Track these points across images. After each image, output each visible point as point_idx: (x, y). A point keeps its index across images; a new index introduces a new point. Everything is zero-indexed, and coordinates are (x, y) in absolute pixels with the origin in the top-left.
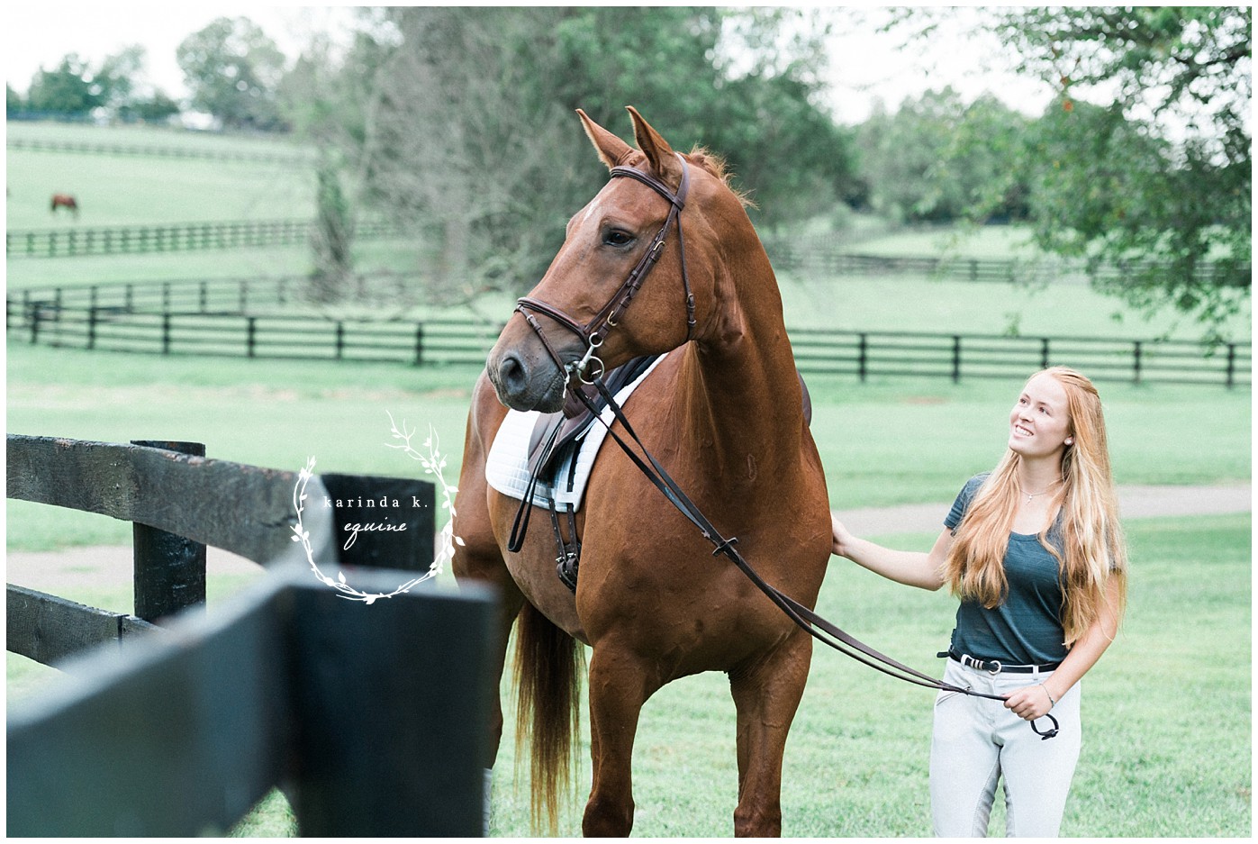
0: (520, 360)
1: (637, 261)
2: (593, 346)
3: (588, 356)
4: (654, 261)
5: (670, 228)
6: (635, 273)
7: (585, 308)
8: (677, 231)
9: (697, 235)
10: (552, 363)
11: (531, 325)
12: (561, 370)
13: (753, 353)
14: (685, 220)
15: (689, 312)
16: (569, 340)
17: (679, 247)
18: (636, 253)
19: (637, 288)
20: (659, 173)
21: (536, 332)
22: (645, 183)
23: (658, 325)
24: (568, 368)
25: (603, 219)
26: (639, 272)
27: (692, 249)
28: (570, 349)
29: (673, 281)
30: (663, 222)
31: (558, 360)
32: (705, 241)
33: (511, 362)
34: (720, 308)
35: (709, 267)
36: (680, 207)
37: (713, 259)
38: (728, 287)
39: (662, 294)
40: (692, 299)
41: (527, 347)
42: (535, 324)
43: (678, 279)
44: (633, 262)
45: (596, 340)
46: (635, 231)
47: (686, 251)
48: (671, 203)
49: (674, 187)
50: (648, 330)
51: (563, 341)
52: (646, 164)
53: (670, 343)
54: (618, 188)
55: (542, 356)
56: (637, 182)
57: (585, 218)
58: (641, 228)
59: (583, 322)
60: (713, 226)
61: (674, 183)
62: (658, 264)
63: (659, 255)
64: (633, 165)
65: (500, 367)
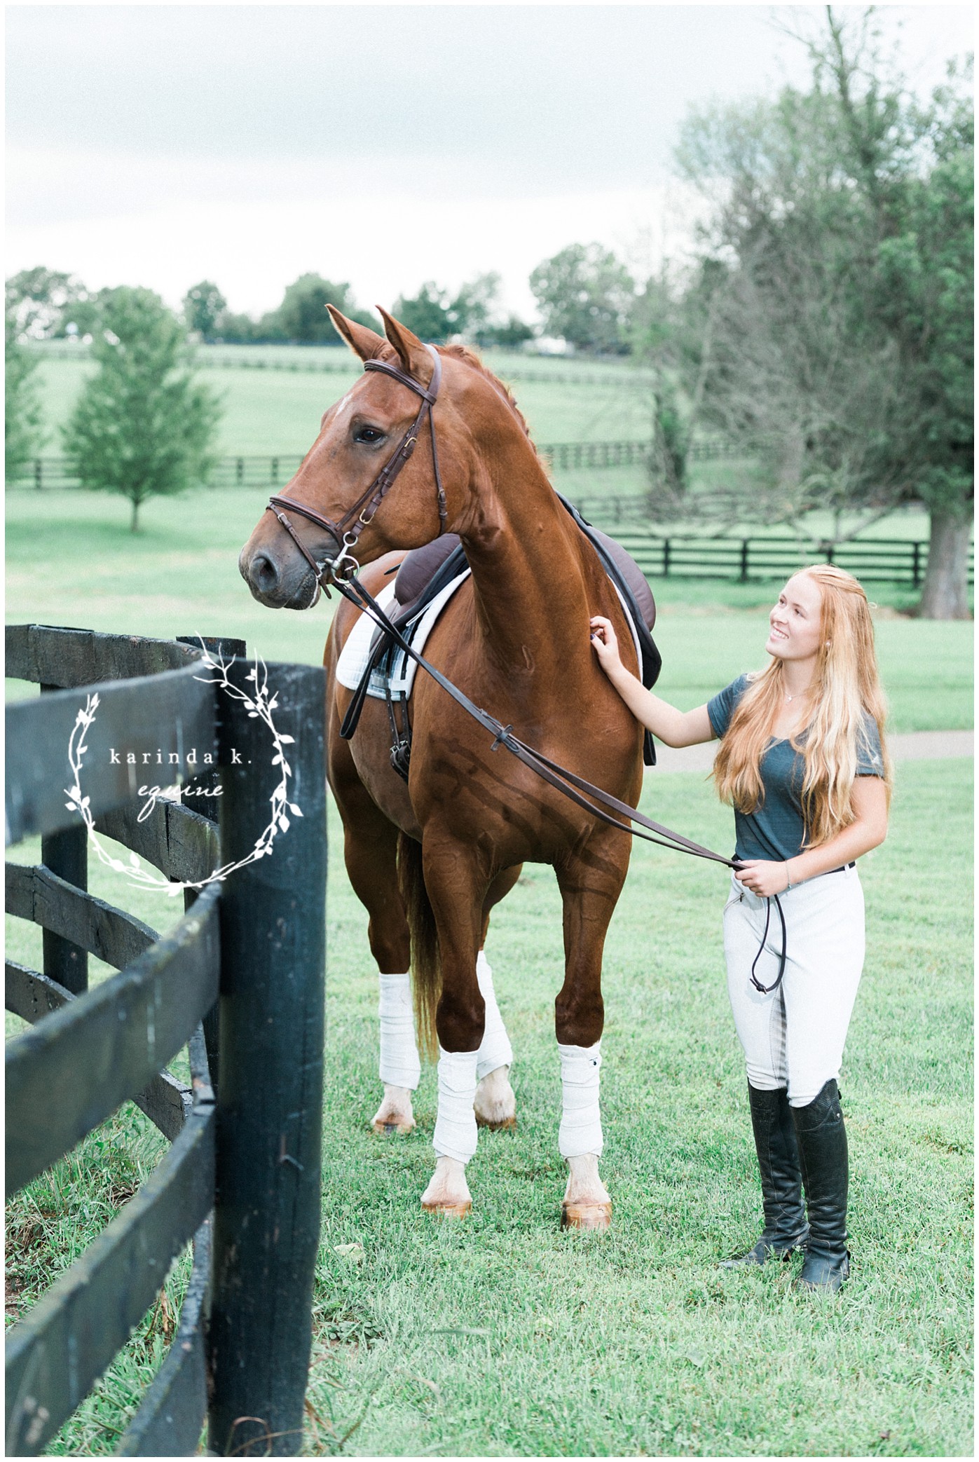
0: (271, 559)
1: (389, 458)
2: (347, 545)
3: (343, 555)
4: (406, 458)
5: (423, 424)
6: (386, 470)
7: (337, 505)
8: (430, 426)
9: (450, 430)
10: (302, 560)
11: (283, 523)
12: (313, 568)
13: (514, 547)
14: (437, 414)
15: (440, 507)
16: (322, 538)
17: (431, 442)
18: (387, 450)
19: (390, 485)
20: (409, 369)
21: (286, 529)
22: (396, 379)
23: (410, 521)
24: (320, 566)
25: (354, 417)
26: (391, 469)
27: (444, 444)
28: (322, 547)
29: (425, 477)
30: (415, 418)
31: (310, 558)
32: (457, 436)
33: (262, 561)
34: (475, 502)
35: (462, 462)
36: (432, 401)
37: (467, 453)
38: (484, 481)
39: (414, 490)
40: (443, 494)
41: (278, 546)
42: (286, 522)
43: (429, 476)
44: (384, 459)
45: (351, 538)
46: (385, 428)
47: (438, 446)
48: (423, 398)
49: (426, 382)
50: (401, 526)
51: (312, 538)
52: (396, 359)
53: (424, 539)
54: (370, 383)
55: (292, 555)
56: (389, 378)
57: (338, 413)
58: (392, 425)
59: (332, 520)
60: (466, 420)
61: (425, 378)
62: (410, 460)
63: (410, 451)
64: (385, 360)
65: (251, 565)
